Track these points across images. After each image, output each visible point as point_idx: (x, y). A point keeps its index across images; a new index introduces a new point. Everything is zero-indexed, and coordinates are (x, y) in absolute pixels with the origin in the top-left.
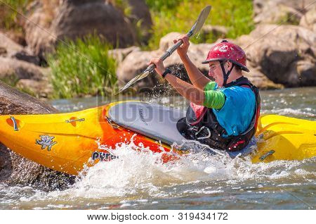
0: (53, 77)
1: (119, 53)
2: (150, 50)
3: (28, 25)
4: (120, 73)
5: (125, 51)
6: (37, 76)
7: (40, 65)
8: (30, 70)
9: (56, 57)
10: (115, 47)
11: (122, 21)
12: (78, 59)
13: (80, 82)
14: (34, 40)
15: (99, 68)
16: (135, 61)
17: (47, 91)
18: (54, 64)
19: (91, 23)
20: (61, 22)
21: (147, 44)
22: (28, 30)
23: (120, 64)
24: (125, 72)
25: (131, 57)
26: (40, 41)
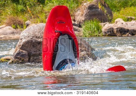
0: (83, 31)
1: (103, 24)
2: (112, 23)
3: (76, 15)
4: (103, 30)
5: (105, 23)
6: (79, 30)
7: (79, 27)
8: (76, 29)
9: (84, 25)
10: (101, 22)
11: (104, 15)
12: (91, 26)
13: (91, 32)
14: (78, 20)
15: (97, 28)
16: (107, 26)
17: (81, 35)
18: (84, 27)
19: (94, 15)
20: (86, 15)
21: (111, 21)
22: (76, 17)
23: (103, 27)
24: (104, 30)
25: (106, 25)
26: (79, 20)
